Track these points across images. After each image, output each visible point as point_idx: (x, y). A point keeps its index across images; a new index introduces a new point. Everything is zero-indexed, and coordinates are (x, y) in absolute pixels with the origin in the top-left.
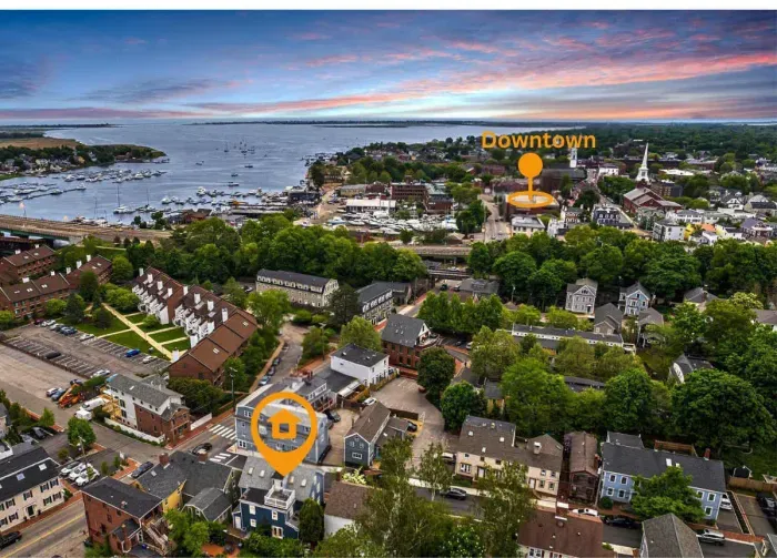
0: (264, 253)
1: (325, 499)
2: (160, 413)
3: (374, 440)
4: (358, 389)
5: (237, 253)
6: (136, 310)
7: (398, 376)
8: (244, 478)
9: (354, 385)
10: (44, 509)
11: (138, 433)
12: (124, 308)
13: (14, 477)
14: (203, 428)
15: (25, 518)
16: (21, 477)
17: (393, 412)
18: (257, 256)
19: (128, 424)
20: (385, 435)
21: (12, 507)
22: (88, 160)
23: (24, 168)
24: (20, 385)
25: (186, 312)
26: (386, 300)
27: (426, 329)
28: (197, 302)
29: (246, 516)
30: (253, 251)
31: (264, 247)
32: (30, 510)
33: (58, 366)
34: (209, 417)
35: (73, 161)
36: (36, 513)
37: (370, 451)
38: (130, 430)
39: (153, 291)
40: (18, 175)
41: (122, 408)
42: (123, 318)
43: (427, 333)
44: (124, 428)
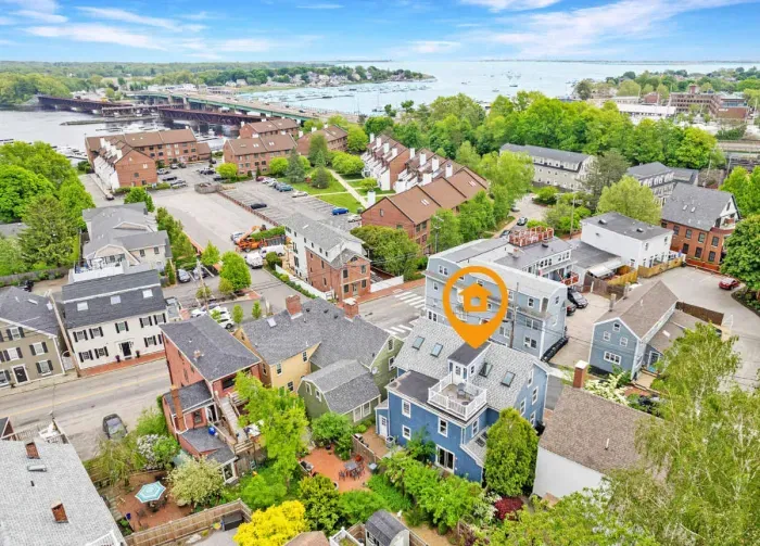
0: (511, 129)
1: (544, 419)
2: (330, 259)
3: (647, 337)
4: (618, 271)
5: (481, 128)
6: (359, 176)
7: (683, 265)
8: (406, 351)
9: (614, 264)
10: (144, 351)
11: (306, 286)
12: (347, 172)
13: (108, 298)
14: (388, 292)
15: (118, 357)
16: (116, 301)
17: (680, 306)
18: (503, 131)
19: (299, 276)
20: (665, 333)
21: (98, 337)
22: (364, 78)
23: (308, 82)
24: (212, 228)
25: (410, 176)
26: (664, 183)
27: (733, 210)
28: (422, 163)
29: (394, 416)
30: (498, 125)
31: (513, 121)
32: (126, 348)
33: (258, 214)
34: (399, 280)
35: (350, 78)
36: (134, 355)
37: (639, 352)
38: (298, 282)
39: (379, 157)
40: (302, 86)
41: (295, 254)
42: (343, 182)
43: (732, 216)
44: (292, 278)
